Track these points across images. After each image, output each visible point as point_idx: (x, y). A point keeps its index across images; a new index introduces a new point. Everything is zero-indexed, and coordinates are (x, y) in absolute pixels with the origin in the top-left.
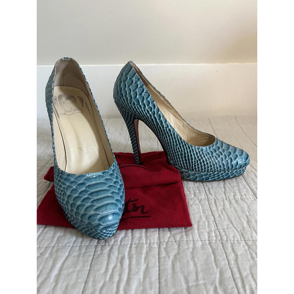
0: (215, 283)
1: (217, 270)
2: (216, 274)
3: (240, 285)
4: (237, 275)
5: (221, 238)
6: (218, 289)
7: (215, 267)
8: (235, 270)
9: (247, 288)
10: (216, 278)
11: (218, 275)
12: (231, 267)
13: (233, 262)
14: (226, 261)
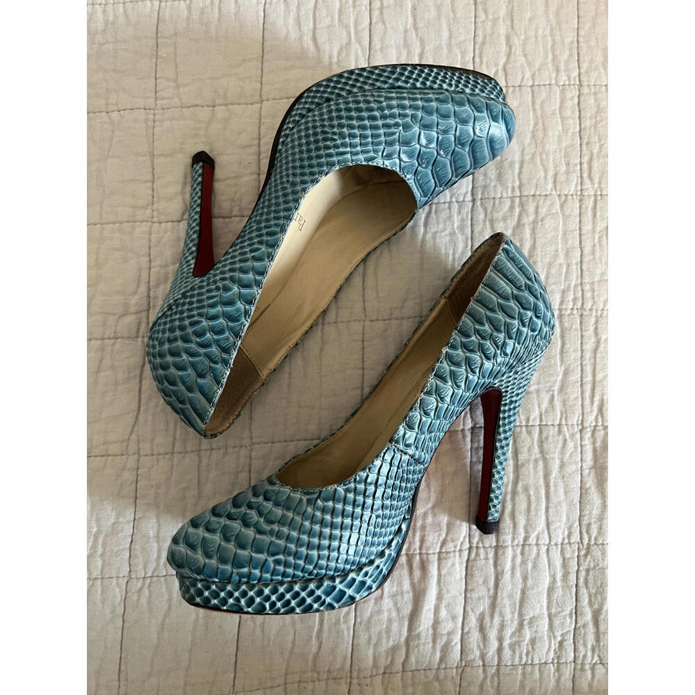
0: (553, 390)
1: (561, 368)
2: (558, 376)
3: (588, 394)
4: (589, 378)
5: (583, 304)
6: (556, 399)
7: (559, 363)
8: (588, 369)
9: (597, 398)
10: (556, 381)
11: (560, 377)
12: (584, 363)
13: (588, 355)
14: (579, 353)
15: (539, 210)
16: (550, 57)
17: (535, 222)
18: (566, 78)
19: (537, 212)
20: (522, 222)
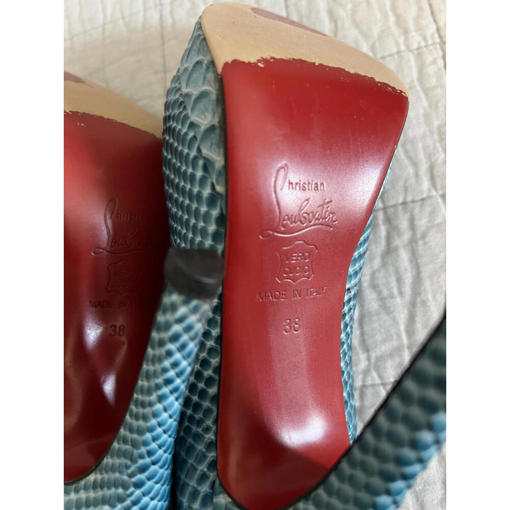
15: (416, 222)
16: (392, 19)
17: (413, 241)
18: (419, 39)
19: (412, 226)
20: (393, 246)
